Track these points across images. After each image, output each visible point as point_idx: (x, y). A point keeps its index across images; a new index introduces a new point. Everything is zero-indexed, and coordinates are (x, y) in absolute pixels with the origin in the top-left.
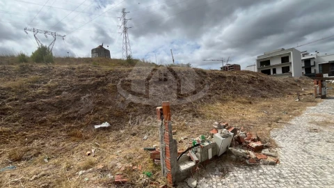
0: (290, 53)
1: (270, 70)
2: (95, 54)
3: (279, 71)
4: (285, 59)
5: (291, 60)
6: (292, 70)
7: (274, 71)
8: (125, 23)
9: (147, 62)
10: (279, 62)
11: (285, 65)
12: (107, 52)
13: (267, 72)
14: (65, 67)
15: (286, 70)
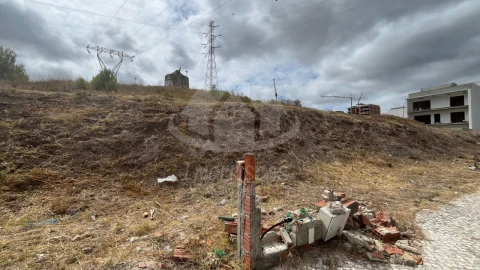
0: (466, 92)
1: (429, 117)
2: (169, 82)
3: (446, 119)
4: (458, 100)
5: (468, 102)
6: (469, 117)
7: (437, 118)
8: (211, 40)
9: (238, 96)
10: (447, 104)
11: (457, 109)
12: (185, 80)
13: (426, 120)
14: (129, 97)
15: (458, 117)
